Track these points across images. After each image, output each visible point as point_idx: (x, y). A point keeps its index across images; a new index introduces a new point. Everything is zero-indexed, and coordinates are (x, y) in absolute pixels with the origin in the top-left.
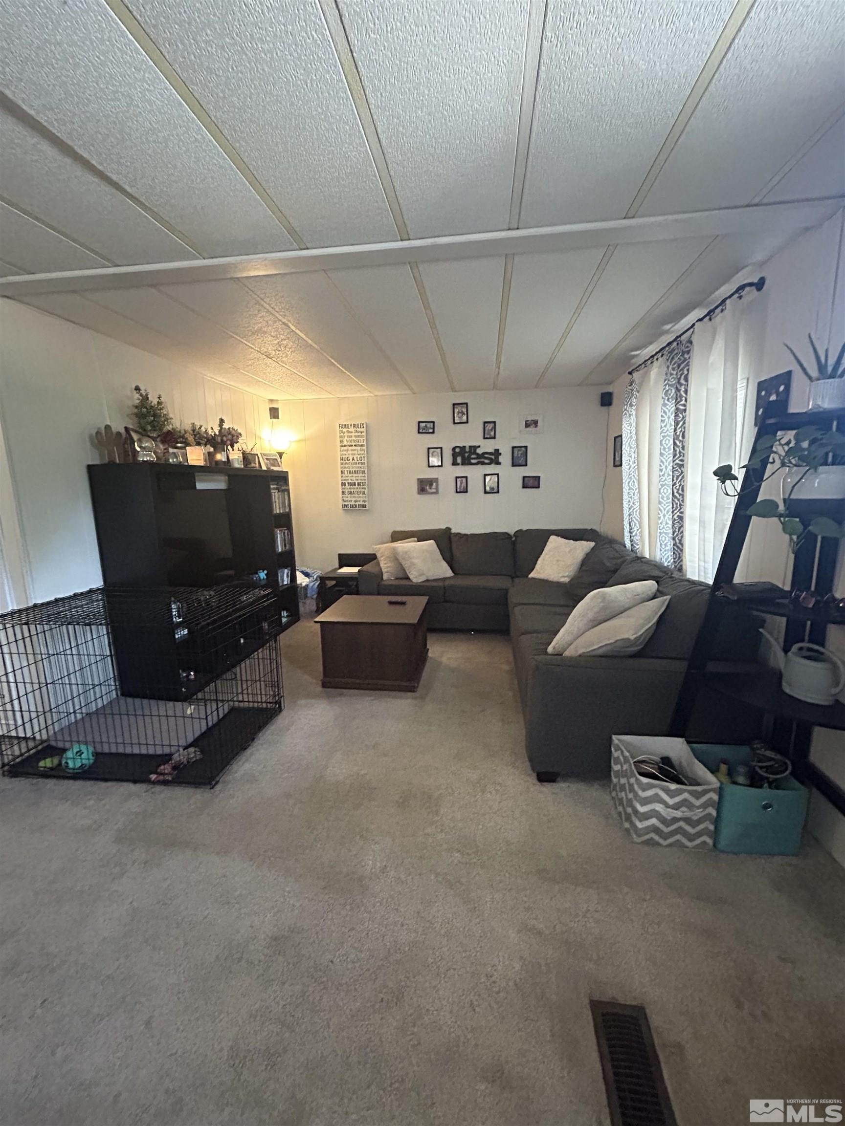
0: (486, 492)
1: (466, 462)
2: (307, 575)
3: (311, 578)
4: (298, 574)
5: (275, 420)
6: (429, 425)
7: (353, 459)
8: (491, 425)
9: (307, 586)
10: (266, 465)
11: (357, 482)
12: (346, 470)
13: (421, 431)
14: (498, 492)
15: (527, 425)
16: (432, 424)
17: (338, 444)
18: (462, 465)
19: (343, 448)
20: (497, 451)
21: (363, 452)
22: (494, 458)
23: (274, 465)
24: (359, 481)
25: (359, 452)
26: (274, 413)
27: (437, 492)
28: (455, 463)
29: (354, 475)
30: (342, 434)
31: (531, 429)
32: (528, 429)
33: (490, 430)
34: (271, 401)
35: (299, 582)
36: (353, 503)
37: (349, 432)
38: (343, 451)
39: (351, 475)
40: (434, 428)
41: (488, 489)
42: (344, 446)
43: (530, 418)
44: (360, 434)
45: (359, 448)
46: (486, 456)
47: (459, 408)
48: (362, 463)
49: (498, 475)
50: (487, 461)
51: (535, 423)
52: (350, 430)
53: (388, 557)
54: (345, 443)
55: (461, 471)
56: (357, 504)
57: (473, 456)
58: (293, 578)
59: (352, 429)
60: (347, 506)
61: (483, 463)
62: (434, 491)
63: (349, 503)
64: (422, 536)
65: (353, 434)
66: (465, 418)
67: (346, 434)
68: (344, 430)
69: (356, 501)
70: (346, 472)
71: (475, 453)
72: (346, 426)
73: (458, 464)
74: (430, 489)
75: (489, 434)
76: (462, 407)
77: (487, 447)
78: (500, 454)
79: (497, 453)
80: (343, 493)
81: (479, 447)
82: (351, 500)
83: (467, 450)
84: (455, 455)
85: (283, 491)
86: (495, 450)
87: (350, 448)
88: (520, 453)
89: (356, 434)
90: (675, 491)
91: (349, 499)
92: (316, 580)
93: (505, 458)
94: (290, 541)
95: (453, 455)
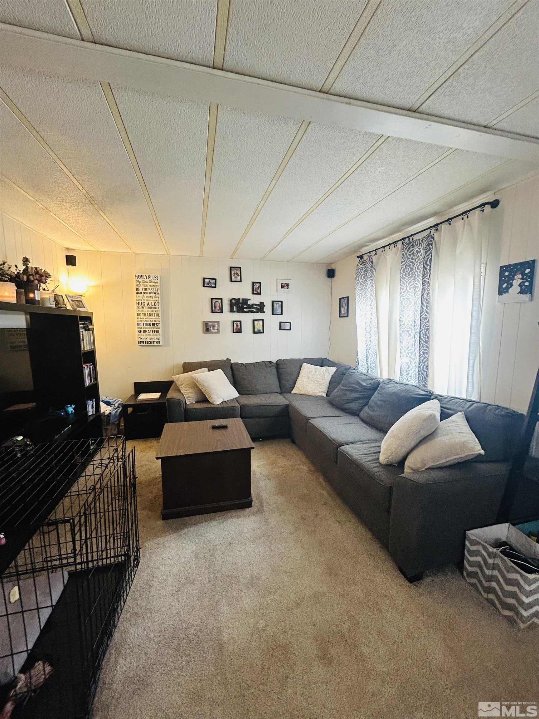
0: (254, 332)
1: (240, 310)
2: (108, 403)
3: (113, 407)
4: (102, 404)
5: (71, 267)
6: (212, 281)
7: (148, 304)
8: (258, 285)
9: (110, 413)
10: (72, 306)
11: (151, 323)
12: (141, 312)
13: (205, 285)
14: (263, 333)
15: (282, 287)
16: (214, 281)
17: (135, 291)
18: (237, 312)
19: (139, 295)
20: (262, 303)
21: (157, 299)
22: (260, 308)
23: (78, 307)
24: (154, 322)
25: (154, 299)
26: (71, 260)
27: (218, 332)
28: (232, 311)
29: (149, 317)
30: (138, 283)
31: (285, 289)
32: (283, 289)
33: (257, 288)
34: (68, 249)
35: (102, 411)
36: (148, 340)
37: (144, 282)
38: (139, 297)
39: (146, 317)
40: (215, 284)
41: (256, 330)
42: (140, 293)
43: (284, 282)
44: (154, 284)
45: (153, 295)
46: (254, 306)
47: (235, 271)
48: (156, 308)
49: (263, 320)
50: (254, 310)
51: (288, 285)
52: (145, 280)
53: (187, 385)
54: (141, 291)
55: (237, 316)
56: (152, 341)
57: (245, 306)
58: (98, 407)
59: (147, 280)
60: (142, 342)
61: (252, 312)
62: (216, 331)
63: (145, 340)
64: (212, 366)
65: (148, 284)
66: (239, 278)
67: (142, 283)
68: (140, 280)
69: (150, 339)
70: (141, 315)
71: (247, 304)
72: (141, 277)
73: (235, 312)
74: (213, 329)
75: (256, 290)
76: (237, 270)
77: (255, 300)
78: (265, 306)
79: (262, 305)
80: (139, 332)
81: (250, 299)
82: (146, 337)
83: (241, 301)
84: (232, 304)
85: (89, 330)
86: (261, 303)
87: (145, 295)
88: (277, 305)
89: (151, 284)
90: (422, 335)
91: (145, 337)
92: (118, 407)
93: (268, 309)
94: (94, 376)
95: (230, 305)
